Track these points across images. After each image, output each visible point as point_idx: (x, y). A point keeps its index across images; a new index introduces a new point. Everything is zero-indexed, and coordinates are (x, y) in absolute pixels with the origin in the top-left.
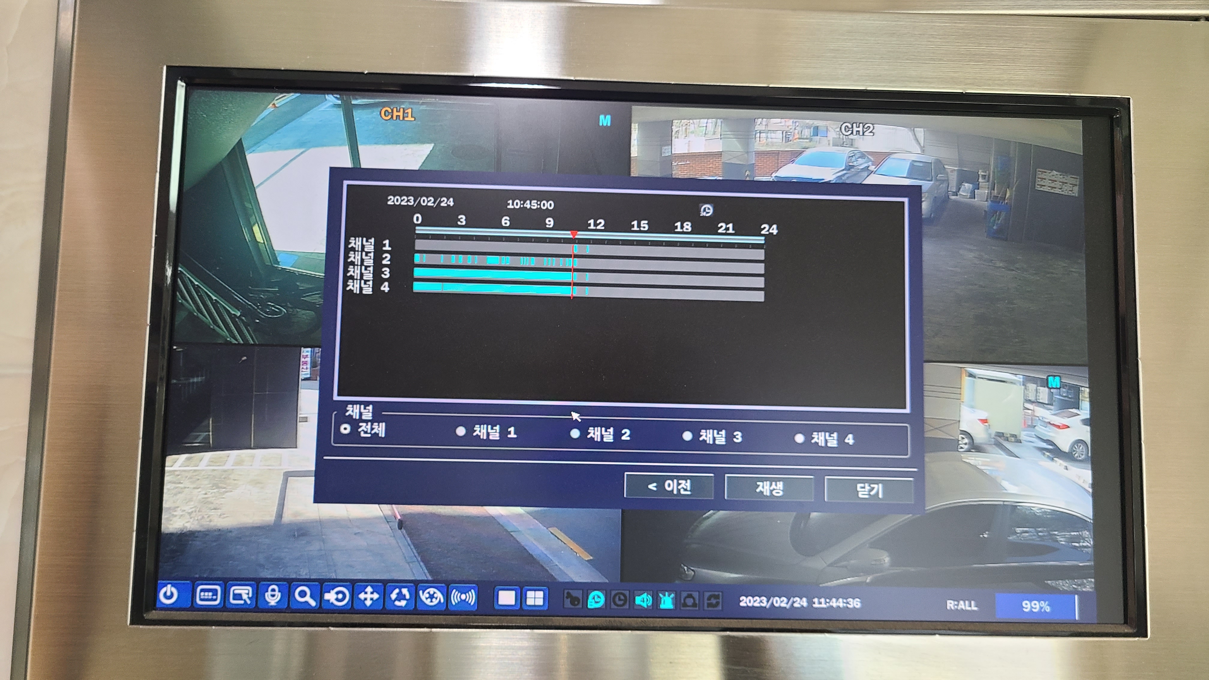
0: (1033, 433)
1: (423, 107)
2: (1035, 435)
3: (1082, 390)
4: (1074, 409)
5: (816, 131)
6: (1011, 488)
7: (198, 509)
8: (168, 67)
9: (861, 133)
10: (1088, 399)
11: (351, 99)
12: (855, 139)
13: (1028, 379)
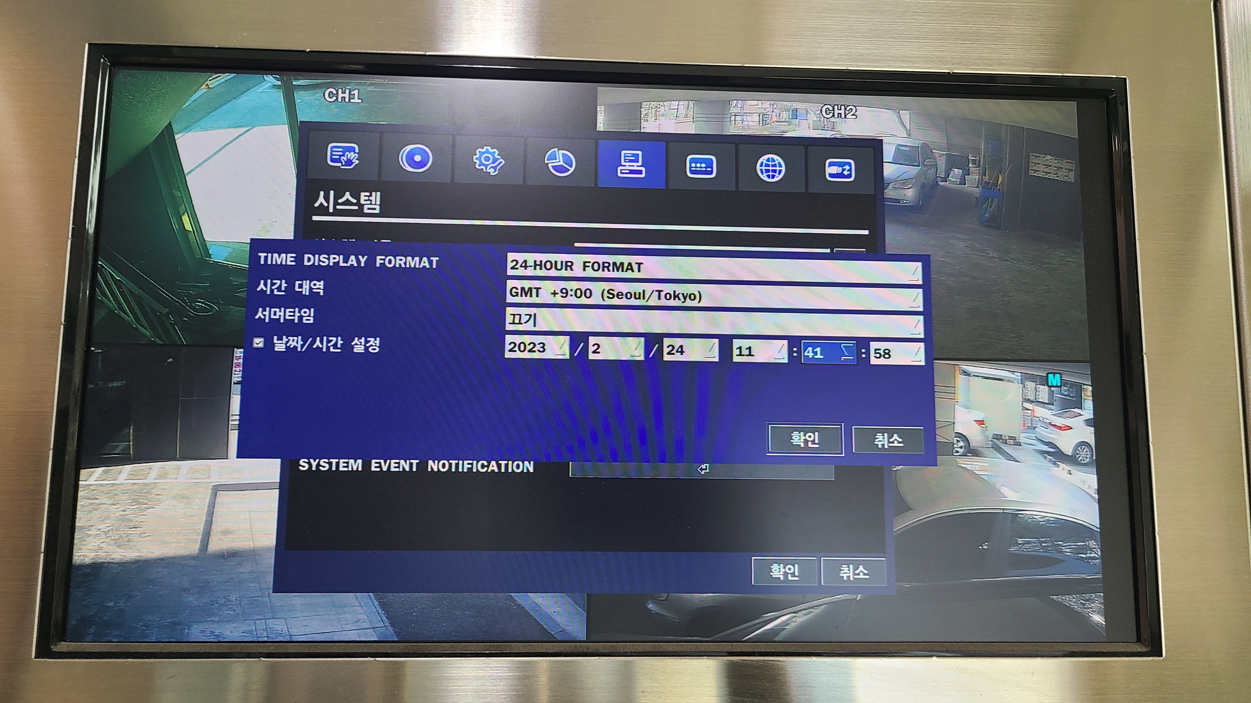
0: (1034, 435)
1: (369, 89)
2: (1036, 437)
3: (1084, 389)
4: (1076, 409)
5: (795, 114)
6: (1010, 494)
7: (115, 528)
8: (90, 45)
9: (843, 116)
10: (1091, 398)
11: (292, 79)
12: (836, 122)
13: (1026, 377)
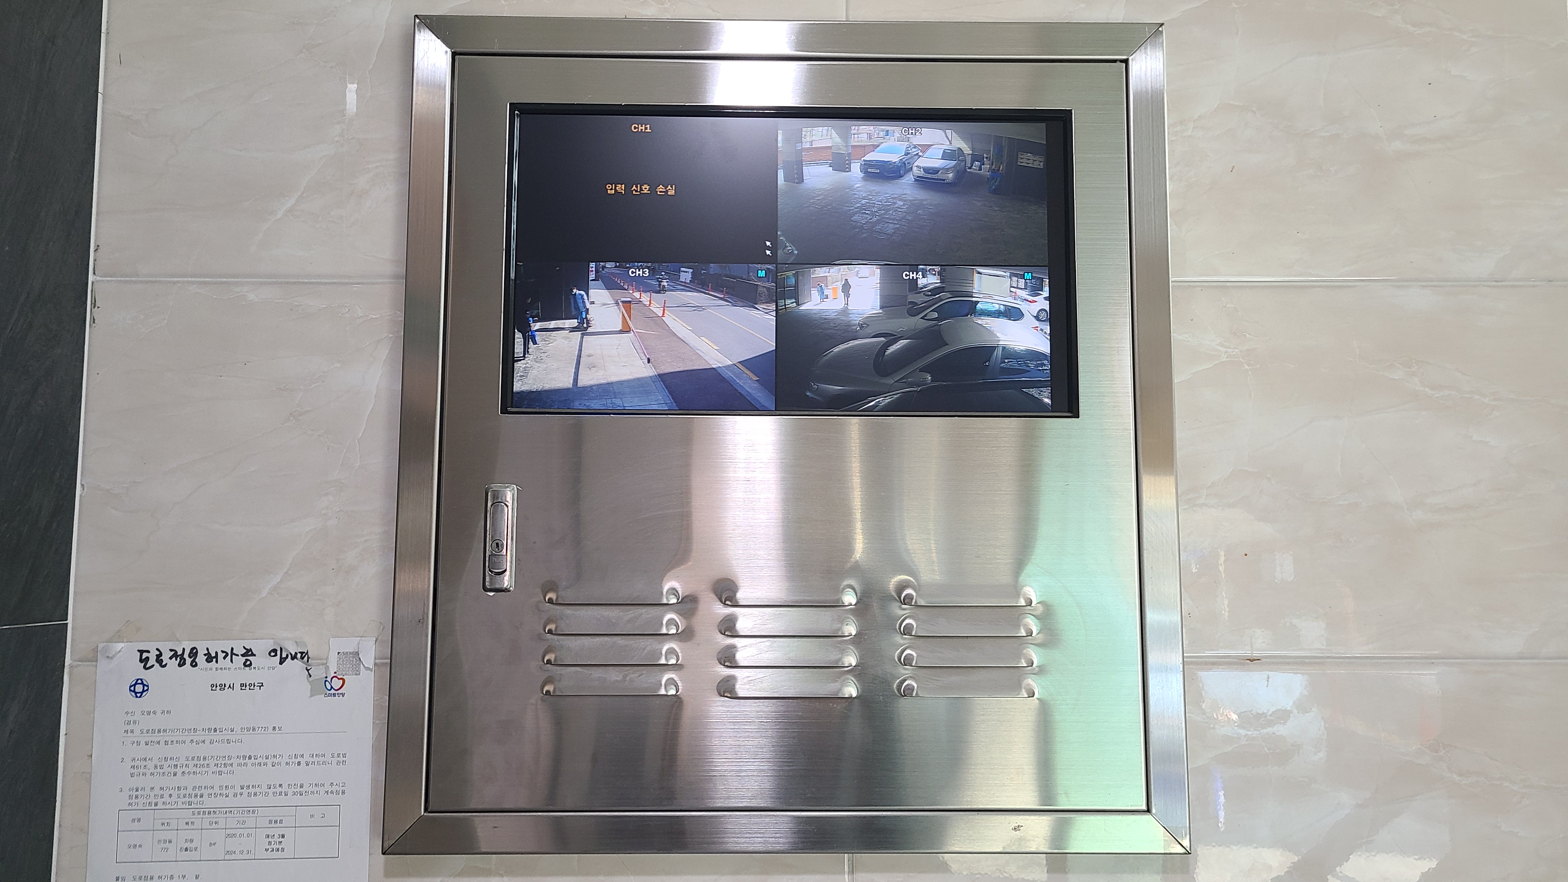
3: (1045, 281)
4: (1039, 292)
5: (887, 133)
8: (510, 104)
9: (914, 134)
10: (1048, 286)
12: (910, 137)
13: (1013, 275)
